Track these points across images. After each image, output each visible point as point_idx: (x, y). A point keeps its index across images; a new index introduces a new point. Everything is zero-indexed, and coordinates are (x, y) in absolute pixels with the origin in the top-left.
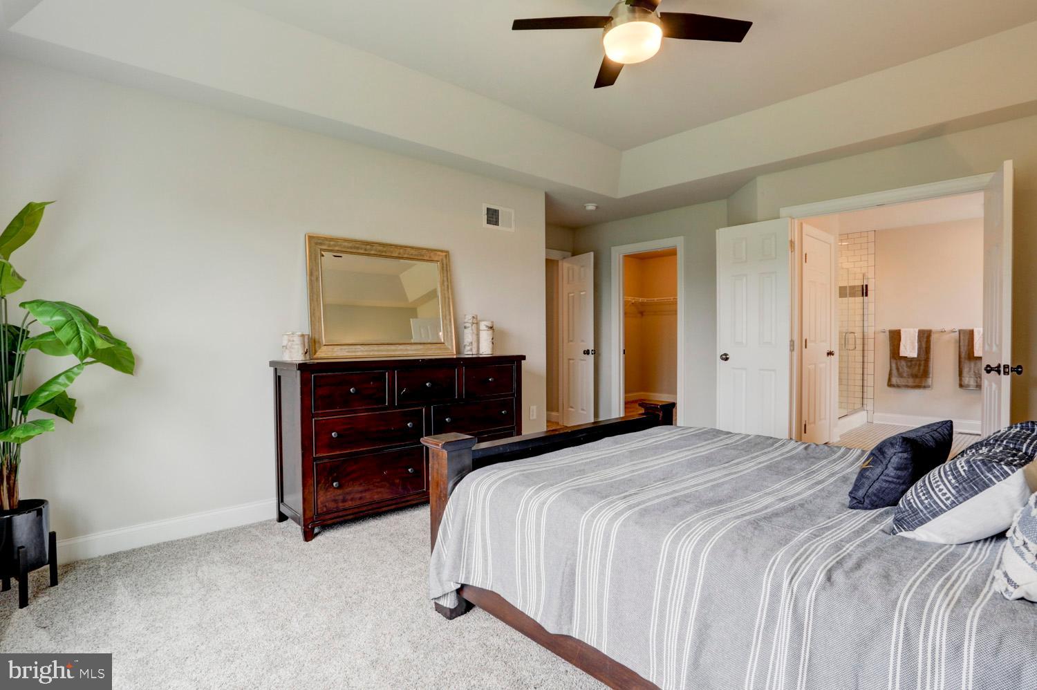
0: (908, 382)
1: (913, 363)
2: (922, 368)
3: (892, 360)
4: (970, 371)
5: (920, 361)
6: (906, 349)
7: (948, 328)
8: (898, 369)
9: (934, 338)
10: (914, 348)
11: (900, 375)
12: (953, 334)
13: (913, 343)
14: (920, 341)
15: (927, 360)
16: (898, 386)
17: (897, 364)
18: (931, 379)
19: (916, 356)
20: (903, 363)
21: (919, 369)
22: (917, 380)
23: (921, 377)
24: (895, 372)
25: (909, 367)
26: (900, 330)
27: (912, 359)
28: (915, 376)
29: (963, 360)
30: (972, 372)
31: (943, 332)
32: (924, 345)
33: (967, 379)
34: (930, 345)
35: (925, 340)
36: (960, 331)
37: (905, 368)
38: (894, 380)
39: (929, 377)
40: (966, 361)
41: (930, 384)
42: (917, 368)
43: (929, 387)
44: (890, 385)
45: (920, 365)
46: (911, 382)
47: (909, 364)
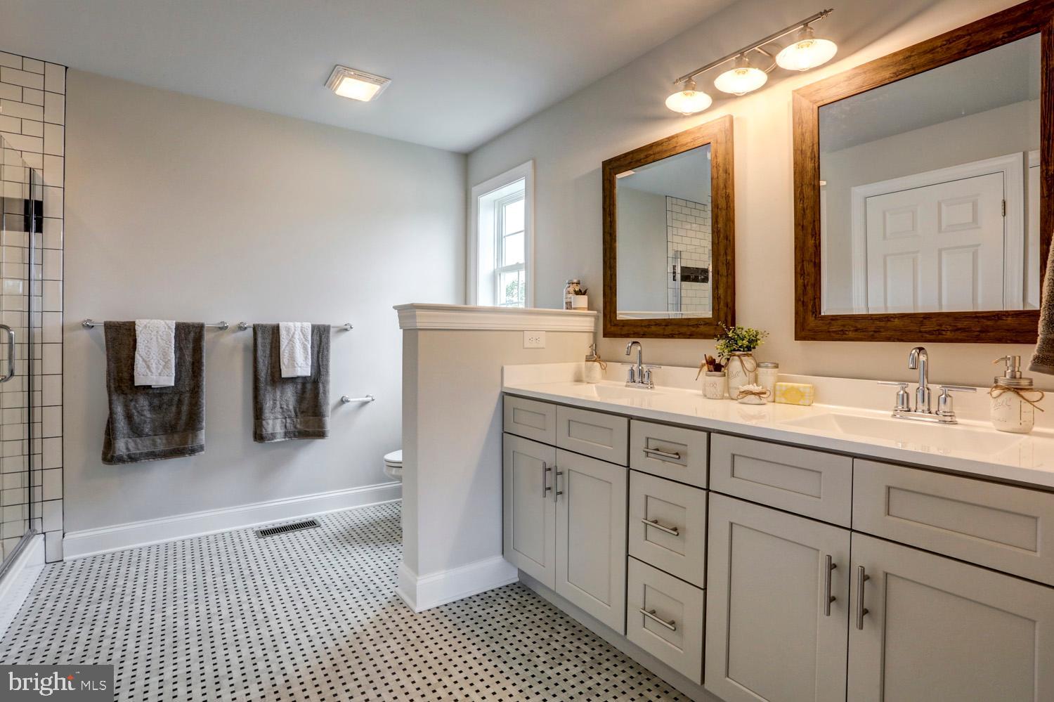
0: (154, 444)
1: (166, 398)
2: (185, 408)
3: (114, 397)
4: (274, 406)
5: (181, 393)
6: (148, 367)
7: (232, 322)
8: (129, 417)
9: (207, 337)
10: (166, 366)
11: (136, 431)
12: (241, 334)
13: (165, 354)
14: (179, 349)
15: (196, 391)
16: (132, 459)
17: (126, 406)
18: (203, 431)
19: (173, 384)
20: (143, 402)
21: (179, 413)
22: (177, 437)
23: (185, 430)
24: (121, 424)
25: (153, 408)
26: (134, 323)
27: (162, 391)
28: (169, 429)
29: (262, 385)
30: (278, 409)
31: (223, 328)
32: (188, 359)
33: (270, 422)
34: (201, 357)
35: (191, 346)
36: (255, 328)
37: (148, 414)
38: (121, 446)
39: (202, 429)
40: (269, 388)
41: (203, 442)
42: (174, 409)
43: (201, 448)
44: (109, 456)
45: (180, 402)
46: (161, 443)
47: (156, 402)
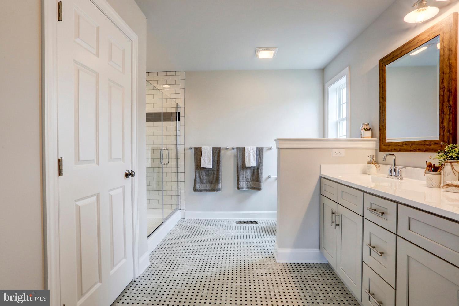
0: (206, 187)
1: (210, 172)
2: (215, 176)
3: (196, 171)
5: (214, 171)
6: (205, 162)
7: (230, 147)
8: (200, 177)
9: (222, 152)
10: (210, 162)
11: (202, 182)
12: (233, 151)
13: (209, 157)
14: (213, 156)
15: (218, 170)
16: (201, 191)
17: (199, 174)
18: (220, 184)
19: (211, 168)
20: (204, 173)
22: (213, 185)
23: (215, 183)
24: (198, 179)
25: (207, 175)
26: (201, 148)
27: (209, 170)
28: (211, 182)
29: (239, 169)
30: (244, 178)
31: (227, 149)
32: (216, 159)
33: (242, 183)
34: (220, 159)
35: (217, 155)
36: (237, 149)
37: (205, 176)
38: (198, 186)
39: (220, 183)
40: (242, 170)
41: (220, 188)
42: (212, 176)
43: (220, 190)
44: (195, 190)
45: (214, 174)
46: (208, 186)
47: (207, 173)
